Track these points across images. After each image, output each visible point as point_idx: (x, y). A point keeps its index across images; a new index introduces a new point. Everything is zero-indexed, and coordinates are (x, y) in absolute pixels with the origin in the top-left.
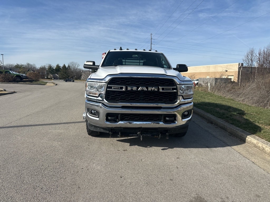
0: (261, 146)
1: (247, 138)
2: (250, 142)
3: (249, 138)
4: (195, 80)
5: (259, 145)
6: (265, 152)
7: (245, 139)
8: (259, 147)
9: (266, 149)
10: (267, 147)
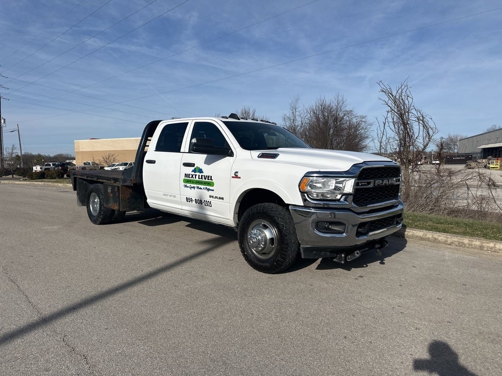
0: (430, 236)
1: (406, 233)
2: (413, 237)
3: (409, 232)
4: (117, 164)
5: (427, 236)
6: (439, 242)
7: (404, 234)
8: (429, 238)
9: (440, 238)
10: (440, 236)
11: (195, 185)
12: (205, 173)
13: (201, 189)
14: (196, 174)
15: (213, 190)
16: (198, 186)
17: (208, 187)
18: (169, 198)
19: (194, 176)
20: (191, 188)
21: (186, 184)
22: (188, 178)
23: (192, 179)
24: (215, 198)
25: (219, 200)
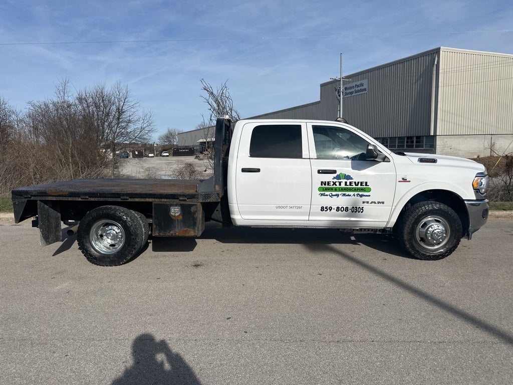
11: (340, 193)
12: (356, 180)
13: (350, 196)
14: (340, 181)
15: (369, 196)
16: (344, 193)
17: (361, 193)
18: (288, 210)
19: (337, 184)
20: (332, 196)
21: (322, 193)
22: (327, 186)
23: (334, 186)
24: (372, 203)
25: (377, 205)
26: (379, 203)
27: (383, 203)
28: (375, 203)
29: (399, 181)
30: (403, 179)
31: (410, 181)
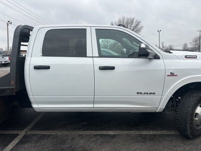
24: (145, 93)
25: (149, 95)
26: (150, 93)
27: (154, 94)
28: (147, 93)
29: (168, 76)
30: (171, 73)
31: (177, 75)
